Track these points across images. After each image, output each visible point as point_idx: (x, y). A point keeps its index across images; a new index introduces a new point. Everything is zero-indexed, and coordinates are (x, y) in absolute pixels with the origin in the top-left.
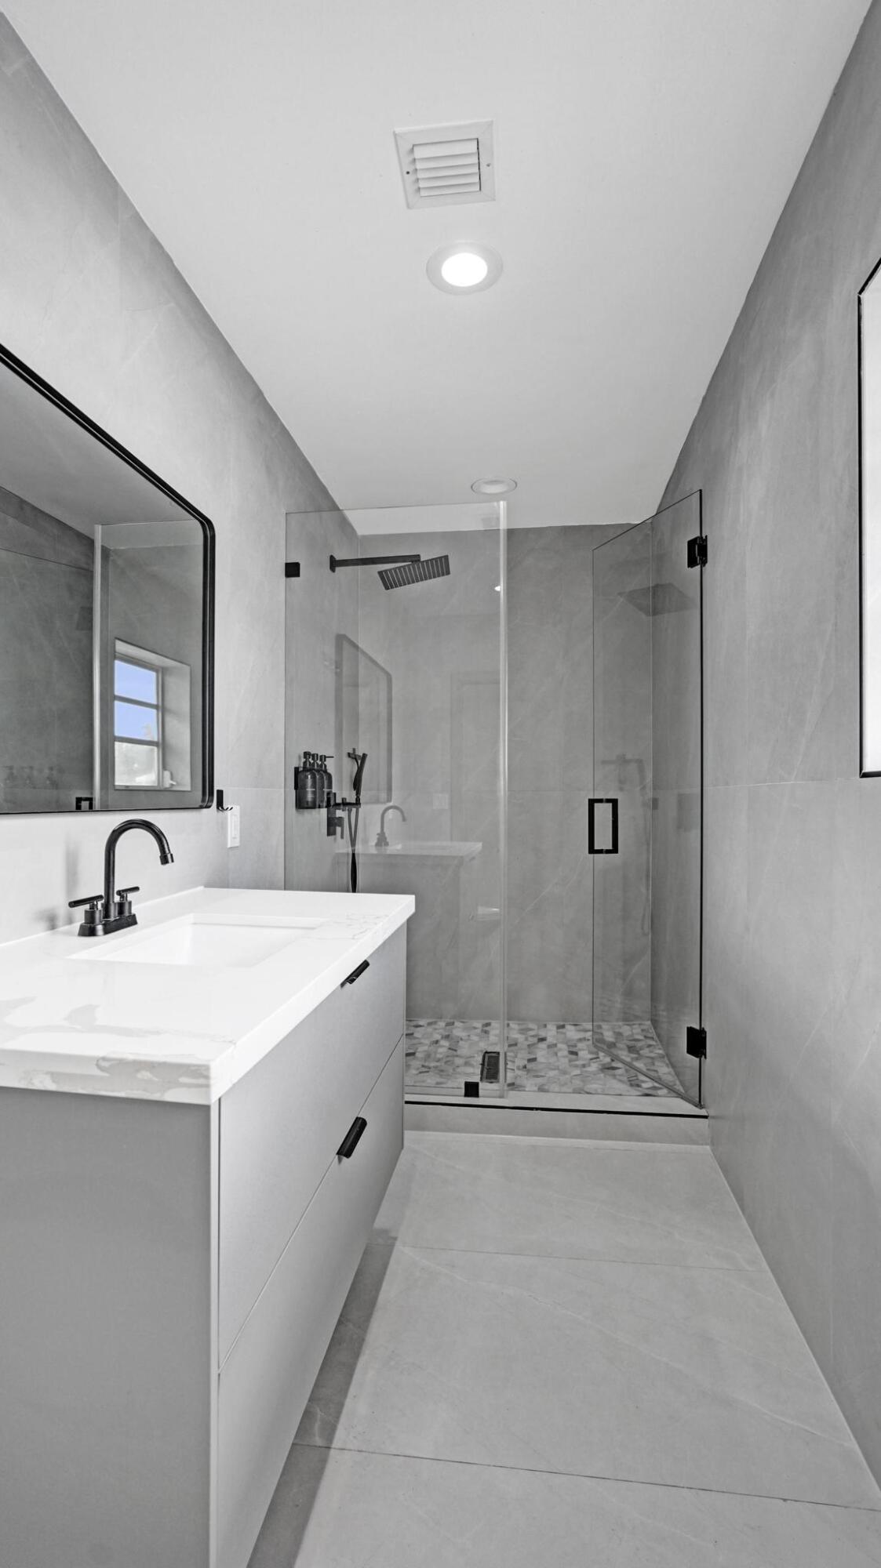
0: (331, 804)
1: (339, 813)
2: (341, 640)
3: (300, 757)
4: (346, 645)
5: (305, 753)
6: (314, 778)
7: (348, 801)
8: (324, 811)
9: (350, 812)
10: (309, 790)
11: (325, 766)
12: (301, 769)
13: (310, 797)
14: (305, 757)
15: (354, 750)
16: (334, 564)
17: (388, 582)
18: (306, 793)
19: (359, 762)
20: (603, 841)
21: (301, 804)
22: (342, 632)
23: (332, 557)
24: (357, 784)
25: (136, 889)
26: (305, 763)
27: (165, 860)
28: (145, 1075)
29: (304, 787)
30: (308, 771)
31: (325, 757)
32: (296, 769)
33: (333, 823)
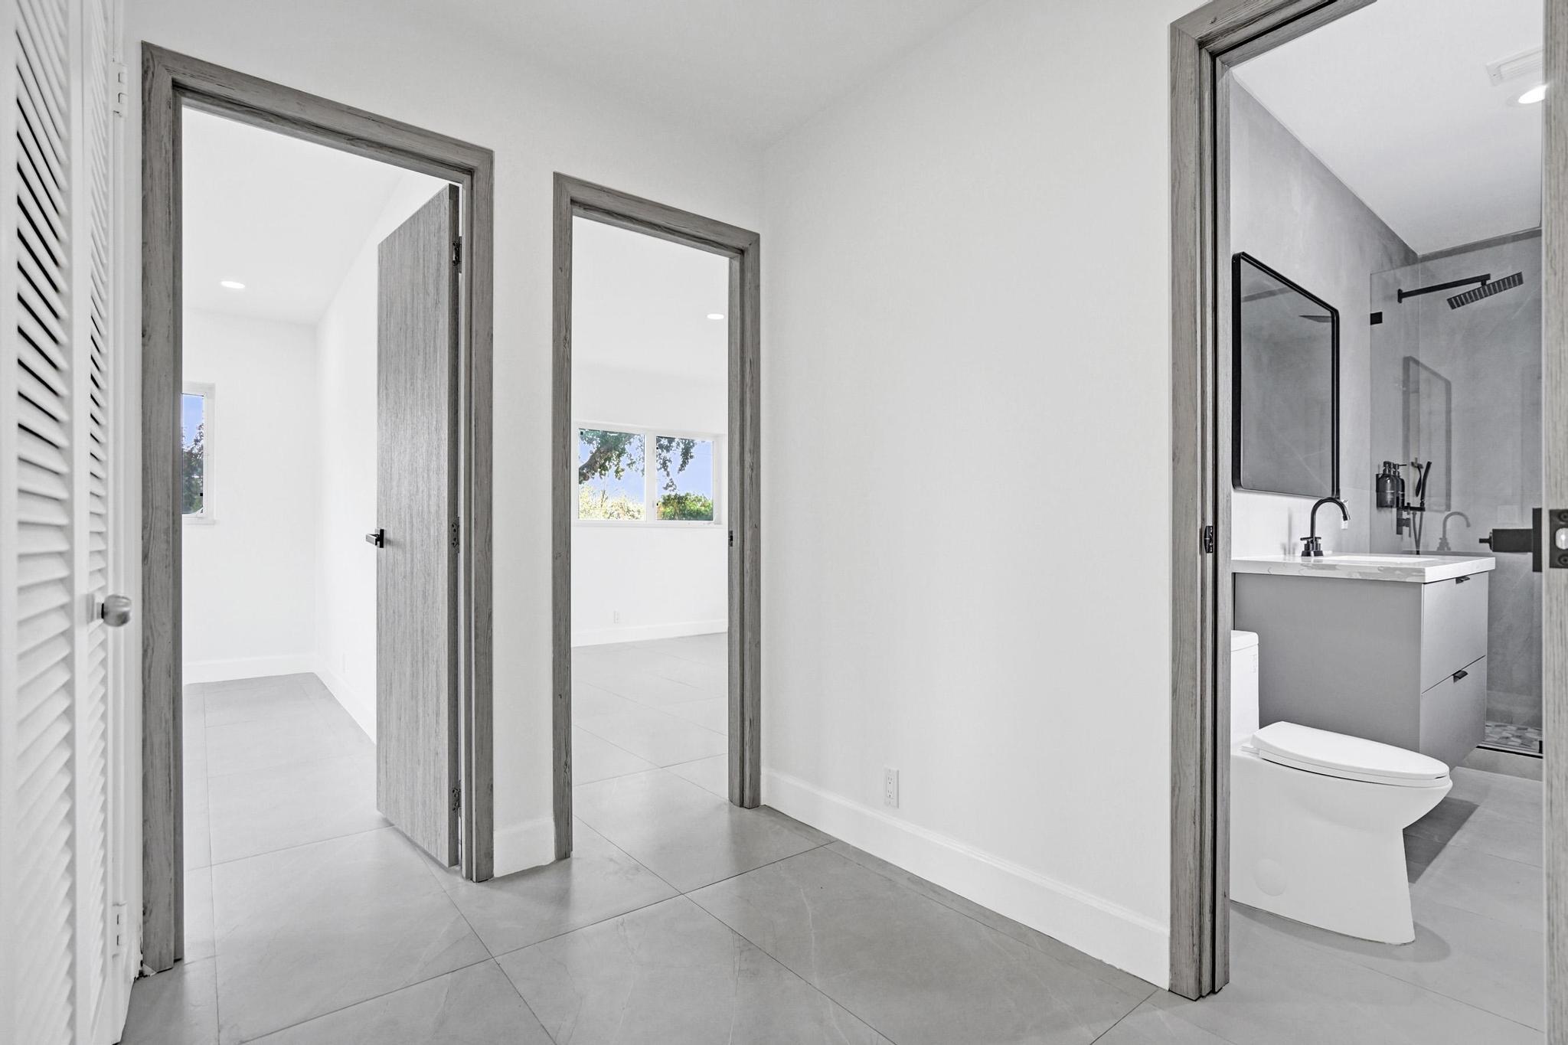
0: (1401, 505)
1: (1405, 515)
2: (1409, 362)
3: (1379, 466)
4: (1412, 364)
5: (1385, 463)
6: (1392, 481)
7: (1412, 506)
8: (1394, 510)
9: (1414, 515)
10: (1389, 491)
11: (1399, 472)
12: (1380, 476)
13: (1389, 497)
14: (1385, 466)
15: (1418, 460)
16: (1401, 295)
17: (1454, 303)
18: (1385, 497)
19: (1423, 471)
21: (1381, 504)
22: (1408, 355)
23: (1400, 288)
24: (1420, 491)
25: (1320, 538)
26: (1384, 471)
27: (1345, 518)
28: (1398, 572)
29: (1384, 491)
30: (1389, 476)
31: (1399, 465)
32: (1377, 475)
33: (1401, 523)
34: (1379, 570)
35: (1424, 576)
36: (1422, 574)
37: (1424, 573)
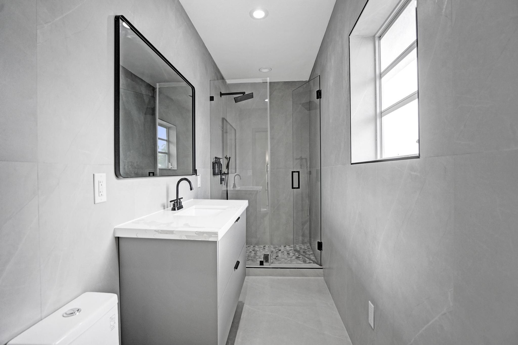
0: (221, 173)
1: (223, 177)
2: (223, 119)
3: (214, 158)
4: (224, 121)
5: (215, 157)
6: (218, 165)
7: (225, 173)
8: (219, 176)
9: (226, 176)
10: (217, 169)
11: (220, 161)
12: (214, 162)
13: (217, 171)
14: (215, 159)
15: (227, 156)
16: (221, 94)
17: (236, 100)
18: (216, 171)
19: (228, 160)
20: (296, 185)
21: (214, 174)
22: (223, 117)
23: (221, 92)
24: (228, 167)
25: (182, 198)
26: (215, 160)
27: (191, 189)
28: (205, 235)
29: (215, 169)
30: (217, 163)
31: (220, 158)
32: (213, 162)
33: (222, 180)
34: (196, 233)
35: (217, 237)
36: (216, 236)
37: (217, 235)
